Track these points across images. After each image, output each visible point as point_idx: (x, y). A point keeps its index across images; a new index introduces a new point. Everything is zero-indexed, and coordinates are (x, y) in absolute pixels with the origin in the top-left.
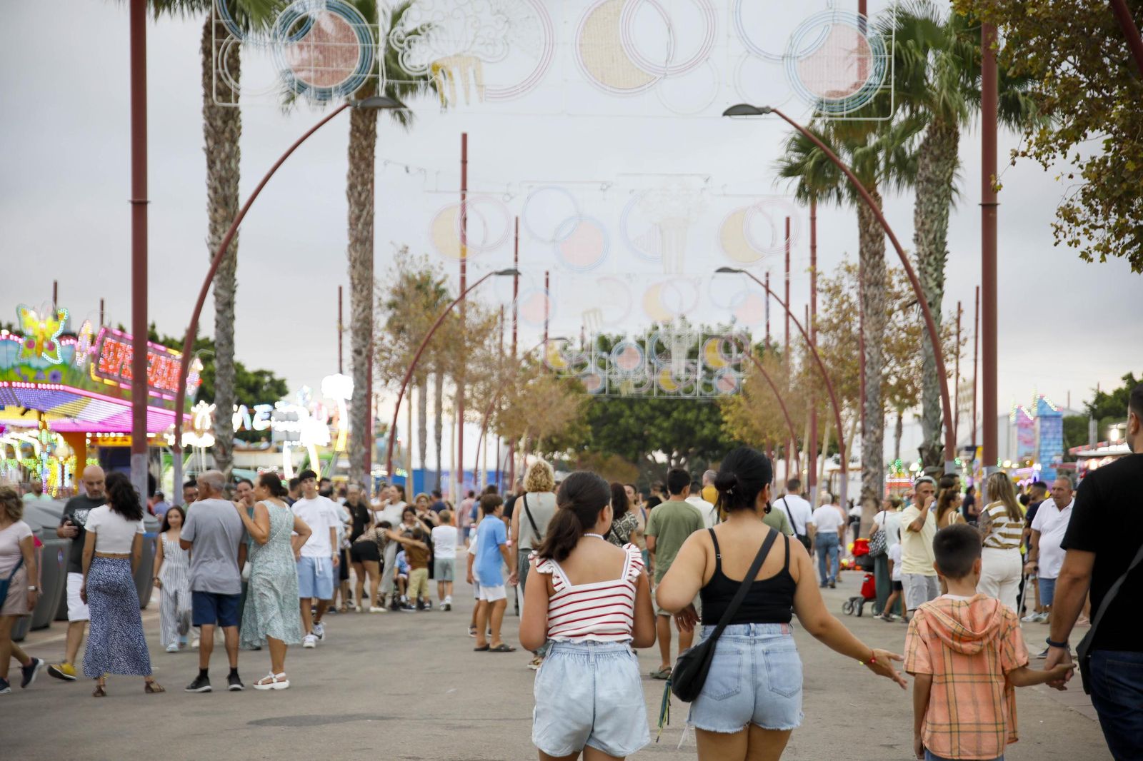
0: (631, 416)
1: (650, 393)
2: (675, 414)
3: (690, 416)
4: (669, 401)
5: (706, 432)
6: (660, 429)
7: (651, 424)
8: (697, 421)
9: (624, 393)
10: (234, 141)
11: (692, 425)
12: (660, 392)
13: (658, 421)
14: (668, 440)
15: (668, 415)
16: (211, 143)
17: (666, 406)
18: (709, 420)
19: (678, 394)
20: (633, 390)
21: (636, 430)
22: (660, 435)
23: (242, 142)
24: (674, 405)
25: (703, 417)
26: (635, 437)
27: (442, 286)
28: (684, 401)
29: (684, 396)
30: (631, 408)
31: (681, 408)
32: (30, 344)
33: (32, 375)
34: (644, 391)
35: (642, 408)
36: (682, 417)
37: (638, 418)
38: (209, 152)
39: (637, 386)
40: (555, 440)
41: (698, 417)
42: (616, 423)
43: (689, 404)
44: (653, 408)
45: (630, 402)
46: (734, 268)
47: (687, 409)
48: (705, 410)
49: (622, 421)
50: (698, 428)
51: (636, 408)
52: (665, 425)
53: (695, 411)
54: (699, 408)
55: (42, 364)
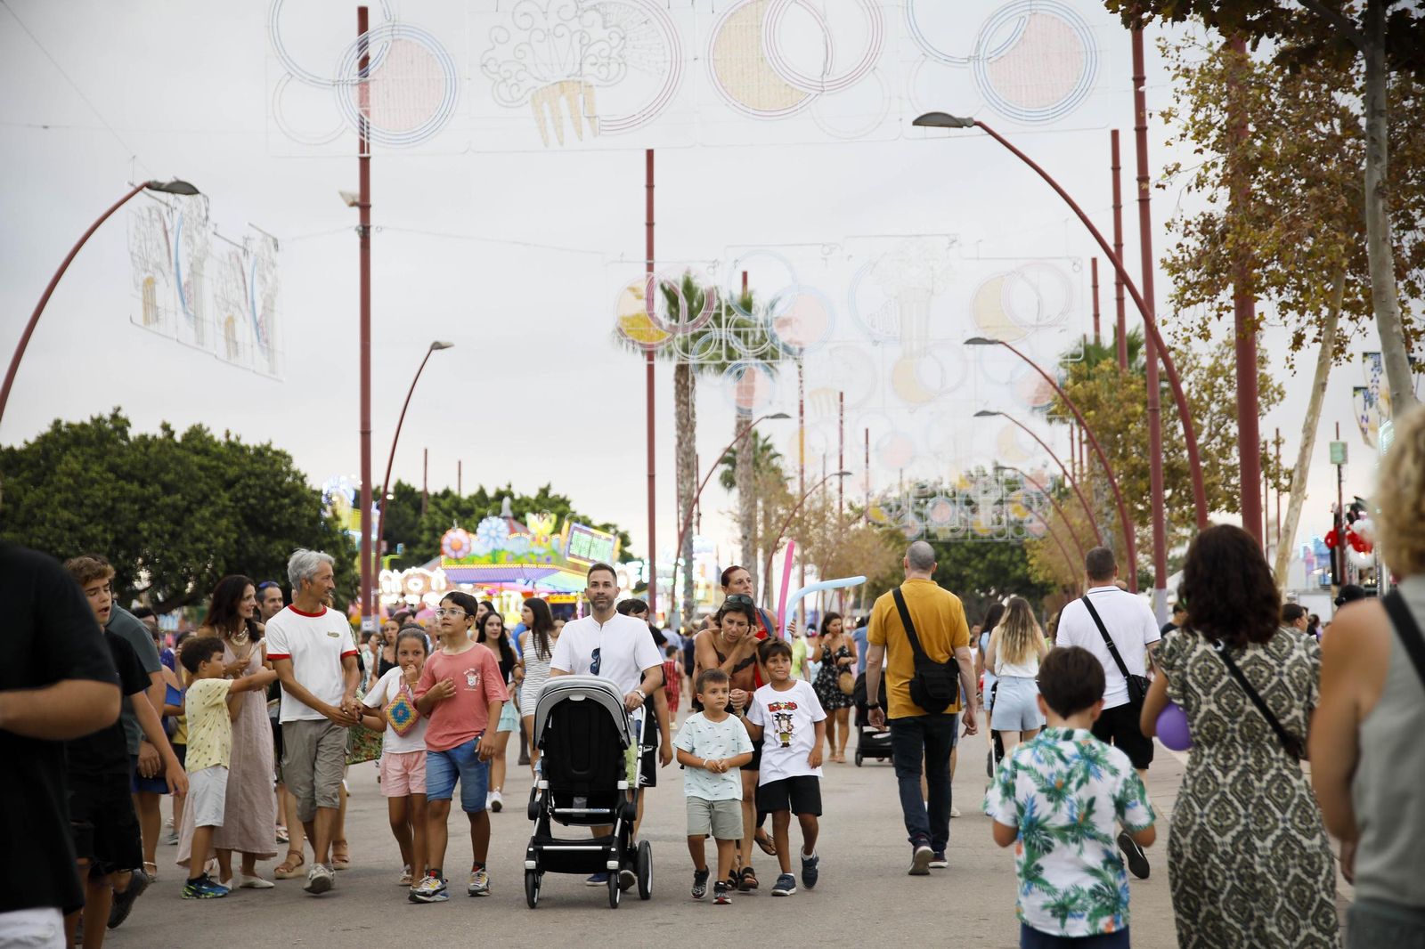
0: (948, 558)
1: (965, 538)
2: (989, 556)
3: (1004, 557)
4: (984, 544)
5: (1019, 572)
6: (976, 570)
7: (968, 565)
8: (1011, 562)
9: (942, 537)
11: (1006, 566)
12: (974, 536)
13: (973, 563)
14: (983, 581)
15: (983, 556)
17: (981, 549)
18: (1020, 560)
19: (992, 538)
20: (949, 535)
21: (953, 571)
22: (976, 576)
24: (989, 547)
25: (1016, 558)
26: (952, 578)
27: (768, 442)
28: (998, 544)
29: (996, 539)
30: (948, 551)
31: (995, 550)
33: (534, 558)
34: (960, 535)
35: (958, 550)
36: (996, 558)
37: (955, 561)
39: (953, 531)
40: (879, 584)
41: (1010, 559)
43: (1003, 546)
44: (969, 550)
45: (948, 545)
47: (1001, 552)
48: (1018, 552)
50: (1011, 568)
51: (953, 550)
52: (981, 566)
53: (1009, 553)
54: (1013, 549)
55: (541, 551)
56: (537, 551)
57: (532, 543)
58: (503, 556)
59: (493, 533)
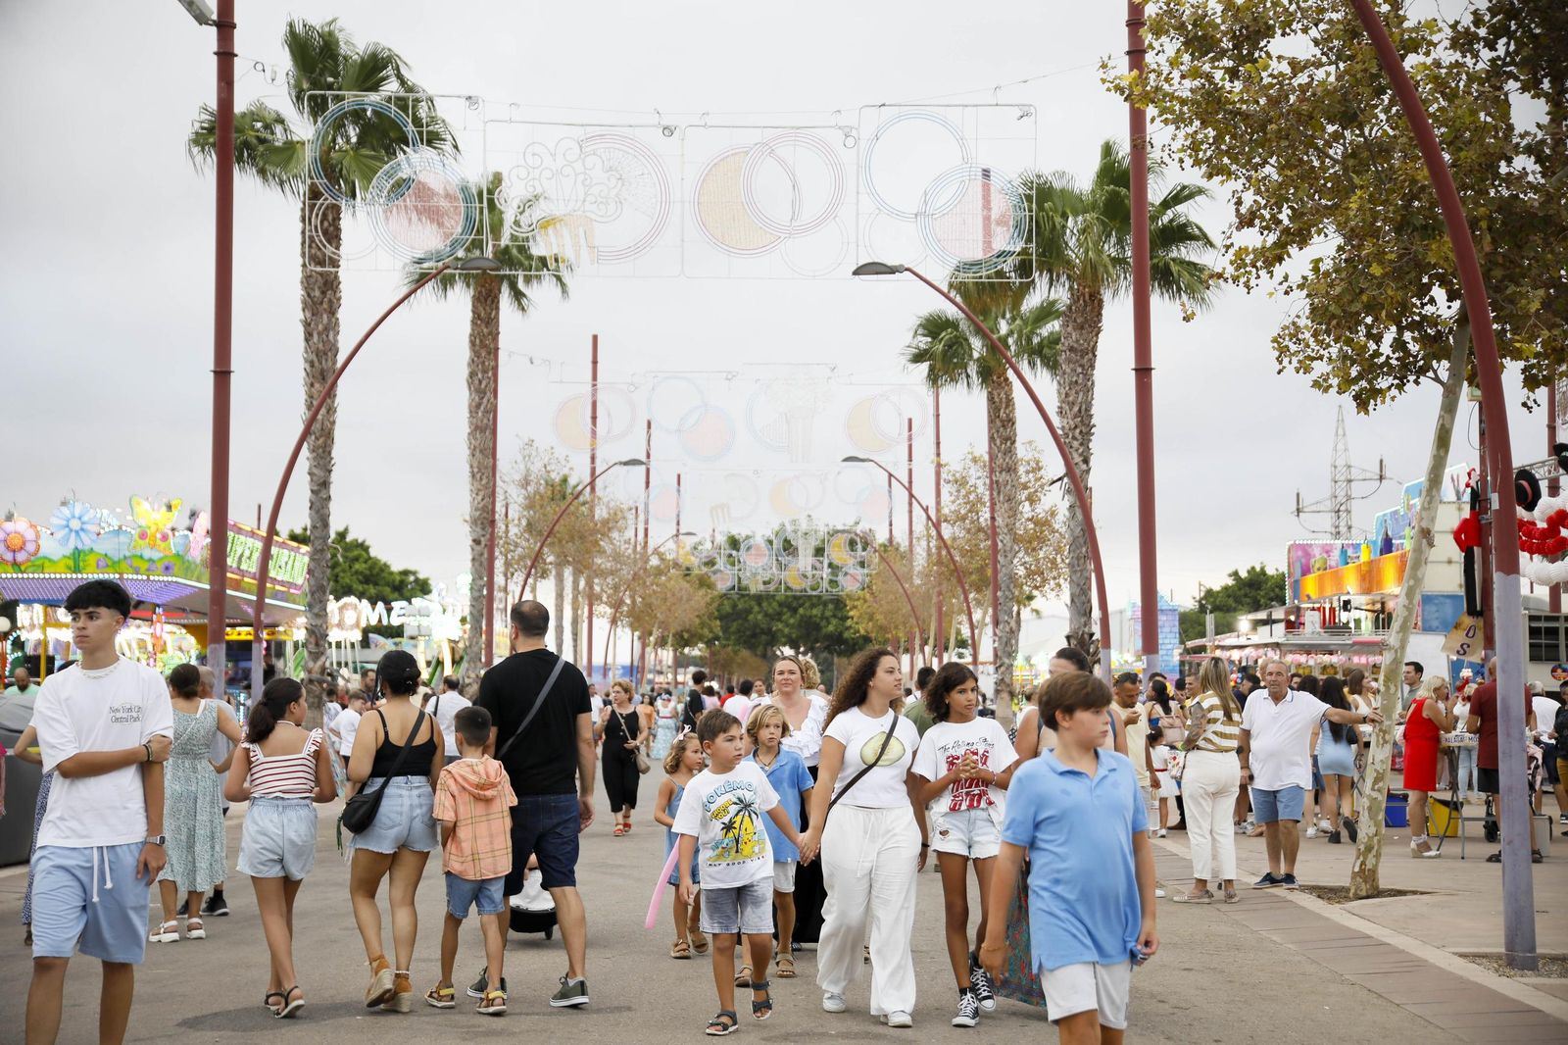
0: (759, 612)
1: (777, 590)
2: (801, 610)
3: (815, 612)
4: (795, 598)
5: (831, 628)
7: (779, 620)
8: (823, 617)
9: (753, 591)
10: (332, 312)
11: (818, 620)
12: (788, 588)
13: (784, 617)
14: (794, 636)
15: (794, 611)
16: (308, 315)
17: (793, 602)
18: (834, 616)
19: (806, 591)
20: (762, 587)
21: (764, 626)
22: (786, 630)
23: (341, 314)
24: (801, 601)
25: (828, 613)
26: (763, 632)
28: (810, 597)
29: (810, 593)
30: (760, 605)
31: (807, 605)
32: (143, 536)
33: (144, 566)
34: (772, 587)
35: (770, 604)
36: (808, 613)
37: (766, 615)
38: (307, 324)
39: (765, 583)
40: (686, 636)
41: (823, 614)
42: (746, 620)
43: (815, 600)
44: (781, 605)
45: (759, 598)
46: (861, 456)
47: (813, 606)
48: (831, 606)
49: (751, 617)
50: (823, 623)
51: (765, 604)
52: (792, 621)
53: (821, 607)
54: (825, 604)
55: (156, 555)
56: (147, 554)
57: (141, 542)
58: (92, 560)
59: (75, 524)
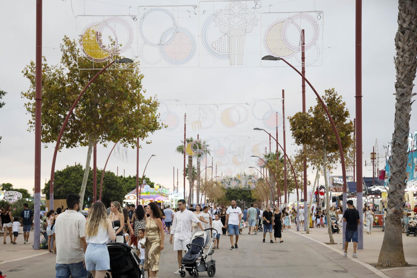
1: (237, 189)
2: (242, 193)
5: (249, 196)
6: (239, 196)
7: (237, 195)
8: (247, 194)
9: (232, 189)
12: (239, 188)
13: (239, 194)
15: (241, 193)
17: (241, 191)
18: (249, 194)
20: (234, 188)
21: (234, 196)
25: (248, 193)
26: (234, 197)
28: (244, 190)
29: (244, 189)
30: (233, 191)
31: (244, 191)
32: (155, 189)
34: (236, 188)
35: (236, 191)
36: (244, 193)
37: (235, 194)
39: (235, 187)
42: (230, 195)
44: (238, 191)
45: (233, 190)
47: (245, 192)
48: (249, 192)
49: (231, 194)
50: (247, 195)
51: (234, 192)
52: (240, 195)
53: (246, 192)
54: (247, 191)
55: (157, 192)
58: (149, 193)
59: (147, 188)
